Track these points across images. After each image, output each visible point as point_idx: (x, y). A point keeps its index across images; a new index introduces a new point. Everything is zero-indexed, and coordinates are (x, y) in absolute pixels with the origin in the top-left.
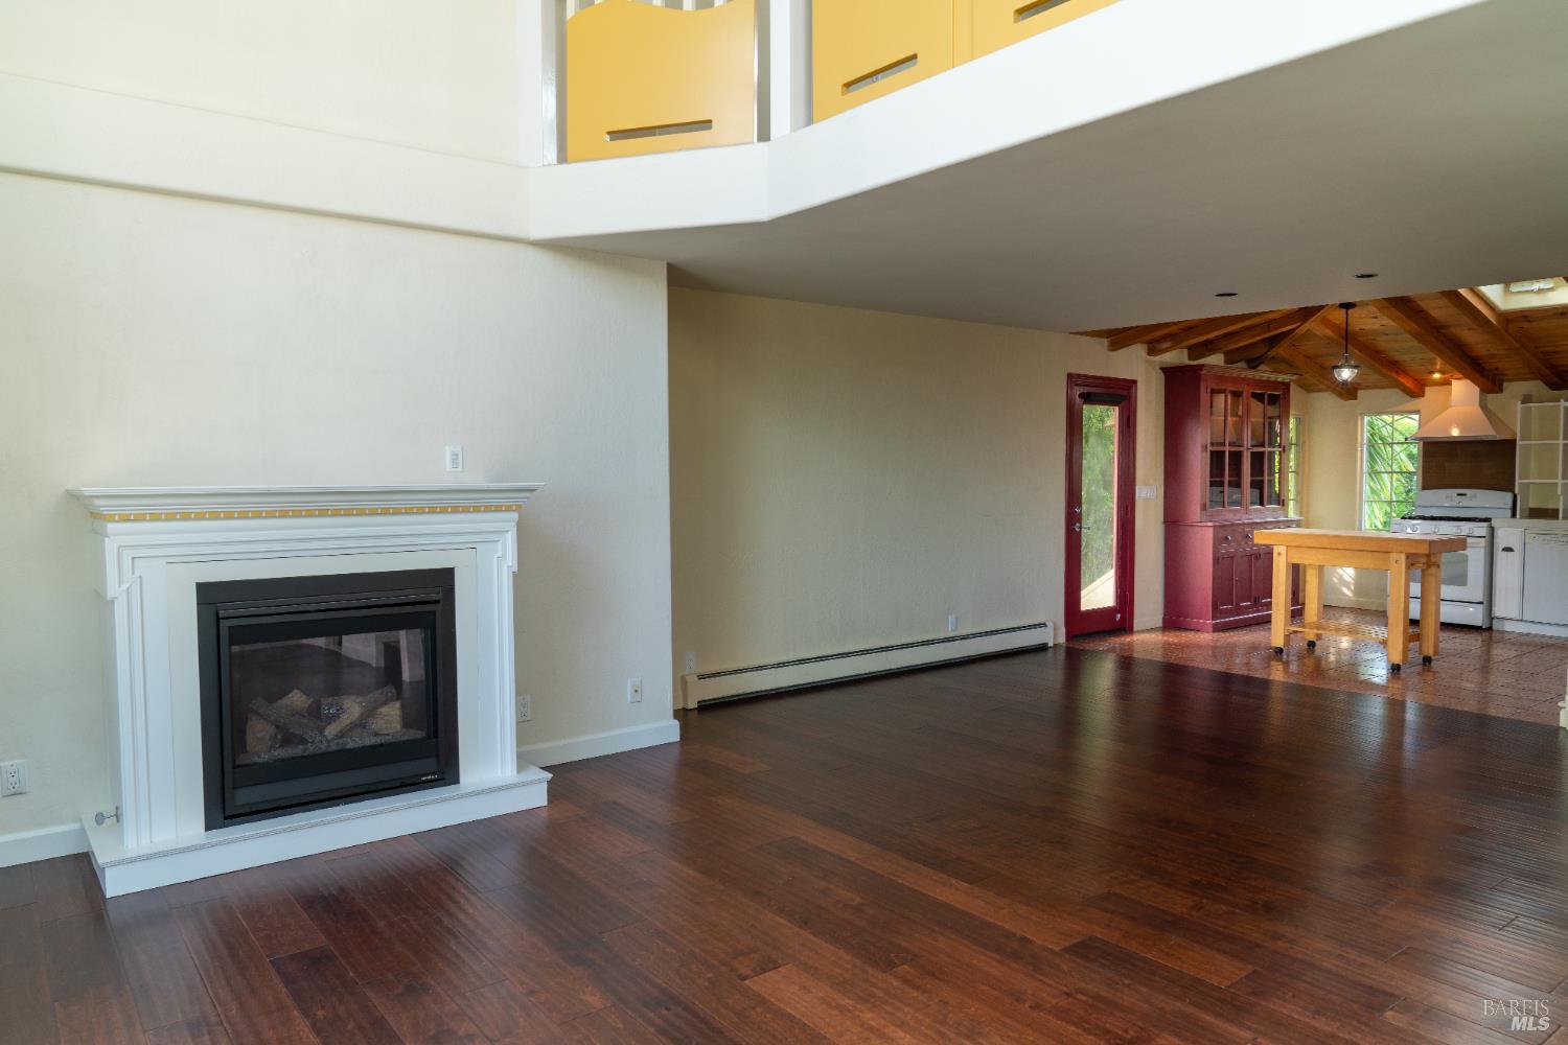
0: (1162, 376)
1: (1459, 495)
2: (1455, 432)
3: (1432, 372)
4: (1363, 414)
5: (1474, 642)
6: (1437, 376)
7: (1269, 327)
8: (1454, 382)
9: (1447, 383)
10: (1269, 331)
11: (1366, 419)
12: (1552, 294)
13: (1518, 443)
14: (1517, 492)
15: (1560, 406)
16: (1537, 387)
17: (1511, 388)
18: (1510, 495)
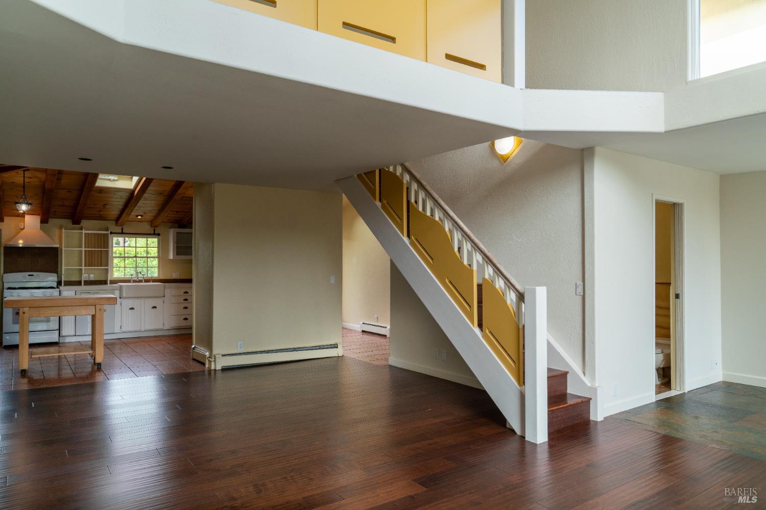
1: (29, 275)
8: (27, 216)
9: (21, 216)
12: (117, 182)
13: (63, 249)
14: (63, 273)
15: (82, 232)
16: (67, 222)
17: (53, 222)
18: (56, 275)
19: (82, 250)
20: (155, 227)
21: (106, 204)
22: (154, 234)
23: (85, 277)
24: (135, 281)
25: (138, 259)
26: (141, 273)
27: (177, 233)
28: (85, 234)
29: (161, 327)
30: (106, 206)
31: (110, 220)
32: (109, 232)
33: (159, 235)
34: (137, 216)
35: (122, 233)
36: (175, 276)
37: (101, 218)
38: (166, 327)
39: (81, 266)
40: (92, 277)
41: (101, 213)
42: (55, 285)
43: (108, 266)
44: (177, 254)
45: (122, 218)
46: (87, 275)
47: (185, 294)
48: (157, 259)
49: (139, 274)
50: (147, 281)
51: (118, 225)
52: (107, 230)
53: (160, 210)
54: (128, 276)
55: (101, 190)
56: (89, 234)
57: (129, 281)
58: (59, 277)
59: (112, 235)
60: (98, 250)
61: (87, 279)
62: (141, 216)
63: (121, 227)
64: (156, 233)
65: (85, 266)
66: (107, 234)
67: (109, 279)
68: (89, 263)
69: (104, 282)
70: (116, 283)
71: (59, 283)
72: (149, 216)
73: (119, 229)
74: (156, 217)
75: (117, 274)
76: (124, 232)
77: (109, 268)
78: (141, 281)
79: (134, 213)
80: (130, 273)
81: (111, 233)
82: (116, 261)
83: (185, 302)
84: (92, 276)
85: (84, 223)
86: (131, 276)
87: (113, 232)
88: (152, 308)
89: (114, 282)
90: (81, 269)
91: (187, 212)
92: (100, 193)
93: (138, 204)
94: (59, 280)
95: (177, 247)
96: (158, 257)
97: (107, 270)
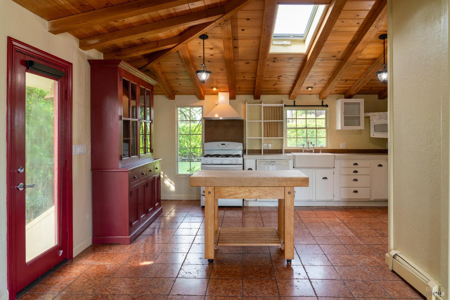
0: (88, 66)
1: (222, 144)
2: (217, 116)
3: (212, 88)
4: (178, 107)
5: (238, 214)
6: (215, 89)
7: (158, 44)
8: (220, 94)
9: (216, 94)
10: (157, 47)
11: (179, 109)
12: (290, 47)
13: (247, 121)
14: (247, 143)
15: (261, 106)
16: (250, 98)
17: (240, 98)
18: (242, 144)
19: (261, 122)
20: (323, 99)
21: (280, 76)
22: (323, 106)
23: (264, 146)
24: (306, 151)
25: (308, 130)
26: (311, 143)
27: (345, 103)
28: (264, 107)
29: (331, 198)
30: (281, 78)
31: (284, 94)
32: (283, 105)
33: (327, 106)
34: (308, 88)
35: (295, 106)
36: (342, 146)
37: (277, 92)
38: (336, 199)
39: (261, 137)
40: (270, 147)
41: (276, 86)
42: (240, 153)
43: (283, 137)
44: (345, 125)
45: (294, 91)
46: (266, 144)
47: (354, 166)
48: (324, 130)
49: (310, 144)
50: (317, 151)
51: (291, 97)
52: (282, 103)
53: (330, 79)
54: (300, 146)
55: (275, 58)
56: (267, 107)
57: (300, 151)
58: (244, 146)
59: (286, 108)
60: (274, 122)
61: (266, 149)
62: (312, 88)
63: (293, 100)
64: (324, 104)
65: (265, 137)
66: (282, 107)
67: (284, 149)
68: (267, 135)
69: (279, 152)
70: (290, 153)
71: (244, 152)
72: (318, 88)
73: (291, 102)
74: (325, 88)
75: (290, 143)
76: (296, 104)
77: (284, 138)
78: (311, 151)
79: (305, 85)
80: (301, 143)
81: (285, 106)
82: (289, 132)
83: (354, 174)
84: (270, 145)
85: (263, 97)
86: (302, 146)
87: (286, 105)
88: (323, 178)
89: (288, 151)
90: (261, 139)
91: (356, 80)
92: (274, 62)
93: (310, 74)
94: (244, 149)
95: (345, 117)
96: (326, 128)
97: (282, 139)
